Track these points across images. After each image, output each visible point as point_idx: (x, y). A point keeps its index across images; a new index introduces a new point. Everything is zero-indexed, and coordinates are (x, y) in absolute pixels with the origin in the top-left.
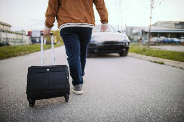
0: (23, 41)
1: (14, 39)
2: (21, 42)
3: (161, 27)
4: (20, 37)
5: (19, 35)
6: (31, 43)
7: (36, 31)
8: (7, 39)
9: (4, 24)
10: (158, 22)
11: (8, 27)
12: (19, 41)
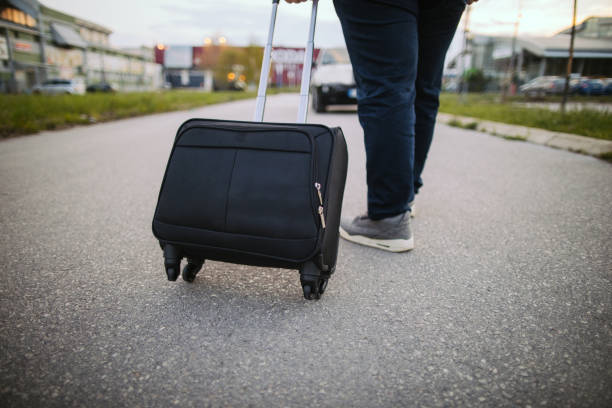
0: (146, 79)
1: (121, 74)
2: (140, 82)
3: (599, 38)
4: (136, 66)
5: (133, 60)
6: (168, 86)
7: (177, 48)
8: (103, 72)
9: (91, 26)
10: (592, 18)
11: (103, 36)
12: (134, 79)
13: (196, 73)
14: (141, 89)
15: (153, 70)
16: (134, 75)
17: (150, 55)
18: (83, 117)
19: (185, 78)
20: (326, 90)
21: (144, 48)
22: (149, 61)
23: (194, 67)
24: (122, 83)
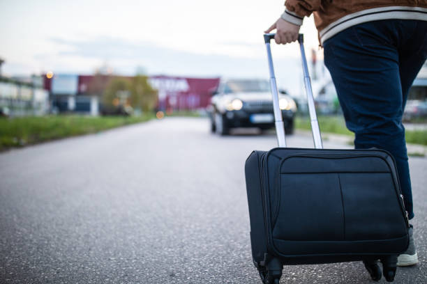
0: (35, 104)
2: (29, 107)
4: (26, 93)
6: (55, 112)
7: (65, 77)
12: (22, 105)
13: (83, 99)
14: (29, 113)
15: (41, 96)
16: (23, 101)
17: (40, 82)
18: (15, 141)
19: (72, 103)
20: (230, 116)
21: (34, 76)
22: (39, 87)
23: (79, 93)
24: (11, 108)
